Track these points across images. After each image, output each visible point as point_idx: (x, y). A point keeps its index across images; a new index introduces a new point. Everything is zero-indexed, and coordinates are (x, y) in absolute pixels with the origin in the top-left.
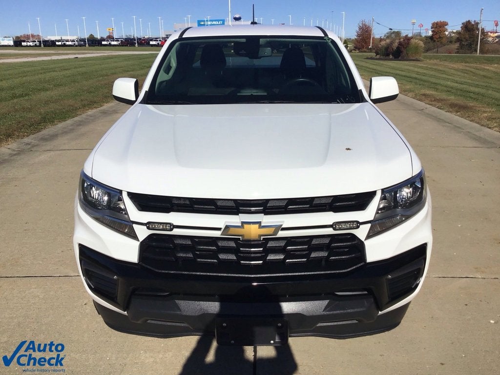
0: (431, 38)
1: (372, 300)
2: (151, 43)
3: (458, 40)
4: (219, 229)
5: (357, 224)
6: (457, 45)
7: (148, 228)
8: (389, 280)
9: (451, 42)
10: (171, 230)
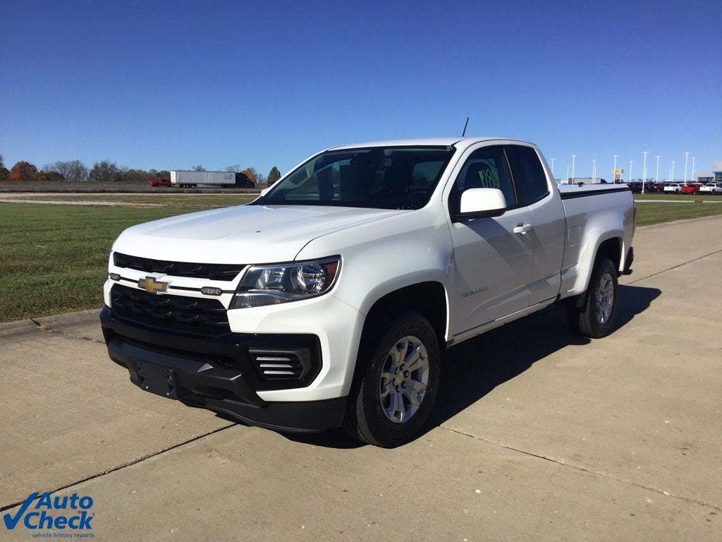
2: (666, 189)
4: (138, 282)
5: (220, 292)
7: (111, 278)
10: (118, 280)
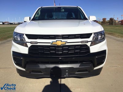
0: (102, 22)
1: (92, 64)
3: (109, 22)
4: (50, 43)
5: (88, 42)
6: (109, 23)
7: (31, 43)
8: (97, 58)
9: (107, 23)
10: (37, 44)
